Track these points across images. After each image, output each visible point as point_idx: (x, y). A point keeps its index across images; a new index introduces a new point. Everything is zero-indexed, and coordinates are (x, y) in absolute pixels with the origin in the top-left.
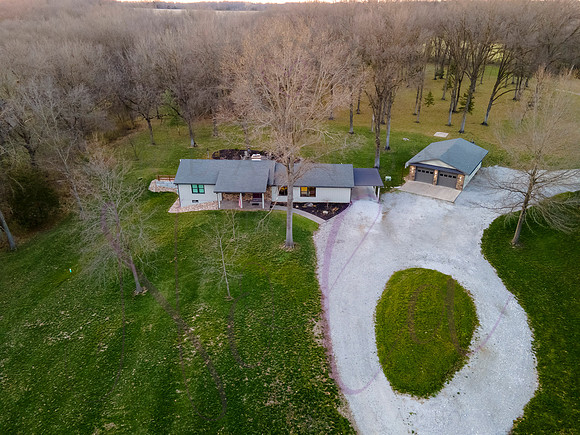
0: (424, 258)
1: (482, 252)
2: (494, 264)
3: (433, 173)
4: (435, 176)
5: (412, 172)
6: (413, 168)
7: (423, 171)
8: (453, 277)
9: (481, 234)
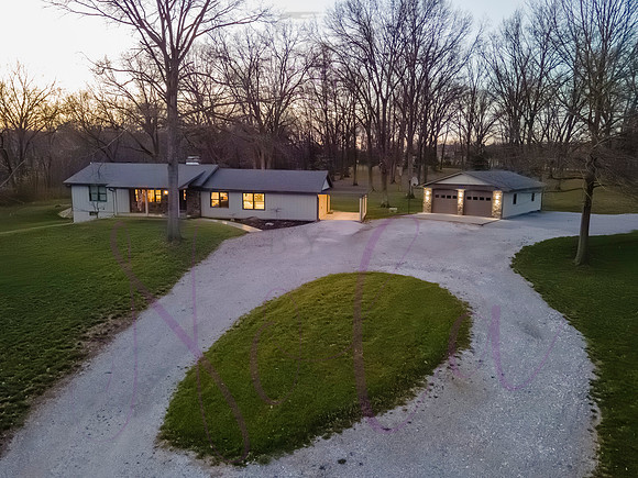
1: (512, 266)
2: (530, 278)
3: (456, 197)
4: (460, 201)
5: (427, 199)
6: (428, 192)
7: (443, 197)
8: (441, 286)
9: (518, 249)
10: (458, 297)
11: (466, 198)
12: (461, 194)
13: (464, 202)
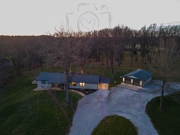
0: (120, 111)
1: (145, 111)
2: (150, 116)
3: (131, 81)
4: (132, 82)
5: (124, 80)
6: (124, 78)
7: (128, 80)
8: (131, 121)
9: (147, 103)
10: (135, 125)
11: (133, 81)
12: (132, 80)
13: (133, 82)
